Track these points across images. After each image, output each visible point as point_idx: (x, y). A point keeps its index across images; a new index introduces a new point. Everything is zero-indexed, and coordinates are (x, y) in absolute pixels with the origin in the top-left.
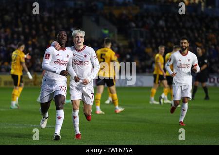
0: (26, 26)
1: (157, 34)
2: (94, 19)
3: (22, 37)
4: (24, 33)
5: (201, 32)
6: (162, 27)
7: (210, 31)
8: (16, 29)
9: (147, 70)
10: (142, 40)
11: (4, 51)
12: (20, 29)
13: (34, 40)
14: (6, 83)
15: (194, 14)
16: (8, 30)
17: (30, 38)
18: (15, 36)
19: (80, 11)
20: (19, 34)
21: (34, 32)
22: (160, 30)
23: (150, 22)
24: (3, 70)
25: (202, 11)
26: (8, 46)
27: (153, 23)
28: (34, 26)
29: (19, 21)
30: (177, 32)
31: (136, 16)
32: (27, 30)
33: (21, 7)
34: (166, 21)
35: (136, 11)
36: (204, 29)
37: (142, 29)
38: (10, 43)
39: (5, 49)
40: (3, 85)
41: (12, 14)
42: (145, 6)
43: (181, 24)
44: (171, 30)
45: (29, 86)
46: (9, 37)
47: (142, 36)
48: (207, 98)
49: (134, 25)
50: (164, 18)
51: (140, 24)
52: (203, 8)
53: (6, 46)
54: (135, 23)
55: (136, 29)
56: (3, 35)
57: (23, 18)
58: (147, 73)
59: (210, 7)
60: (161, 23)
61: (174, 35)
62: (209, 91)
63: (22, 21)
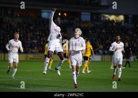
0: (40, 32)
1: (101, 36)
2: (72, 29)
3: (38, 37)
4: (39, 35)
5: (122, 35)
6: (104, 33)
7: (126, 35)
8: (35, 33)
9: (97, 53)
10: (94, 39)
11: (30, 43)
12: (38, 33)
13: (44, 39)
14: (30, 59)
15: (119, 27)
16: (32, 34)
17: (42, 38)
18: (35, 36)
19: (65, 25)
20: (37, 35)
21: (44, 35)
22: (103, 34)
23: (98, 30)
24: (29, 52)
25: (122, 26)
26: (32, 41)
27: (99, 31)
28: (43, 32)
29: (37, 29)
30: (111, 35)
31: (92, 28)
32: (41, 34)
33: (38, 23)
34: (106, 30)
35: (92, 25)
36: (123, 34)
37: (95, 34)
38: (33, 40)
39: (30, 42)
40: (29, 59)
41: (34, 26)
42: (96, 23)
43: (113, 31)
44: (108, 34)
45: (41, 60)
46: (32, 37)
47: (94, 37)
48: (130, 66)
49: (91, 32)
50: (105, 29)
51: (94, 31)
52: (123, 24)
53: (31, 41)
54: (91, 31)
55: (92, 34)
56: (29, 36)
57: (39, 28)
58: (97, 55)
59: (126, 24)
60: (104, 31)
61: (109, 37)
62: (130, 63)
63: (38, 29)
